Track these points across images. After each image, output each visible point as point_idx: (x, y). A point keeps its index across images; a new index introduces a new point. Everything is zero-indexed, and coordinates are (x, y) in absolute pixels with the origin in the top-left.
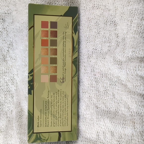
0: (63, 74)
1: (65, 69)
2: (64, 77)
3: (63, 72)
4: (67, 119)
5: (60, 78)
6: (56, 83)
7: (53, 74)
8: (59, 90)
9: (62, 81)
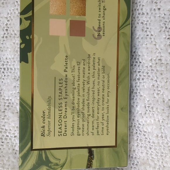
0: (99, 19)
1: (104, 7)
2: (102, 26)
3: (100, 15)
4: (108, 119)
5: (93, 27)
6: (83, 38)
7: (78, 18)
8: (89, 55)
9: (96, 34)
